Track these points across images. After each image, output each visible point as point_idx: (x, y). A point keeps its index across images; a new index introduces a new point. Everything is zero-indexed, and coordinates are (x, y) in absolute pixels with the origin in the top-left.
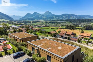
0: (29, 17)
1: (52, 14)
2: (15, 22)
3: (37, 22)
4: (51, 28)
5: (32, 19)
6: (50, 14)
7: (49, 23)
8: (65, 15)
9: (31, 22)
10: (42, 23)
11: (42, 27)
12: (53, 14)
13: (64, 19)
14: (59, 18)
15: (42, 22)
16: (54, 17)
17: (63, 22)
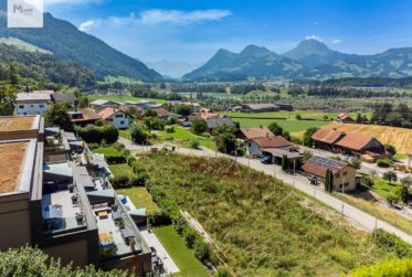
0: (223, 70)
1: (331, 51)
2: (163, 87)
3: (253, 88)
4: (299, 118)
5: (234, 77)
6: (320, 53)
7: (310, 94)
8: (400, 55)
9: (228, 90)
10: (274, 94)
11: (257, 111)
12: (336, 52)
13: (392, 74)
14: (364, 73)
15: (274, 90)
16: (340, 64)
17: (384, 89)
